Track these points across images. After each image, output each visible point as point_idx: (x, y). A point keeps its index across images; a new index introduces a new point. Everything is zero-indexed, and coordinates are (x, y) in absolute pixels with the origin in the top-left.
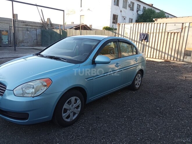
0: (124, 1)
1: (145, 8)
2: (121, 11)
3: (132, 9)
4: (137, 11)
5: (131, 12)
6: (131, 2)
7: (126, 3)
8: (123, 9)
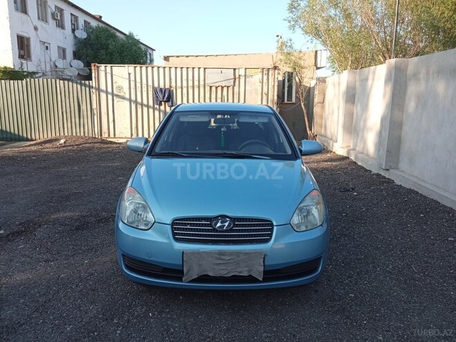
0: (39, 3)
1: (89, 23)
2: (36, 29)
3: (61, 25)
4: (73, 31)
5: (59, 30)
6: (56, 7)
7: (45, 8)
8: (39, 24)
